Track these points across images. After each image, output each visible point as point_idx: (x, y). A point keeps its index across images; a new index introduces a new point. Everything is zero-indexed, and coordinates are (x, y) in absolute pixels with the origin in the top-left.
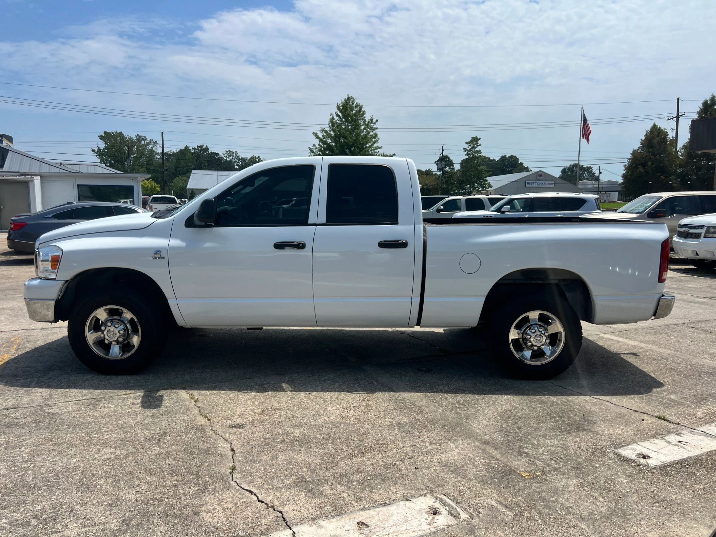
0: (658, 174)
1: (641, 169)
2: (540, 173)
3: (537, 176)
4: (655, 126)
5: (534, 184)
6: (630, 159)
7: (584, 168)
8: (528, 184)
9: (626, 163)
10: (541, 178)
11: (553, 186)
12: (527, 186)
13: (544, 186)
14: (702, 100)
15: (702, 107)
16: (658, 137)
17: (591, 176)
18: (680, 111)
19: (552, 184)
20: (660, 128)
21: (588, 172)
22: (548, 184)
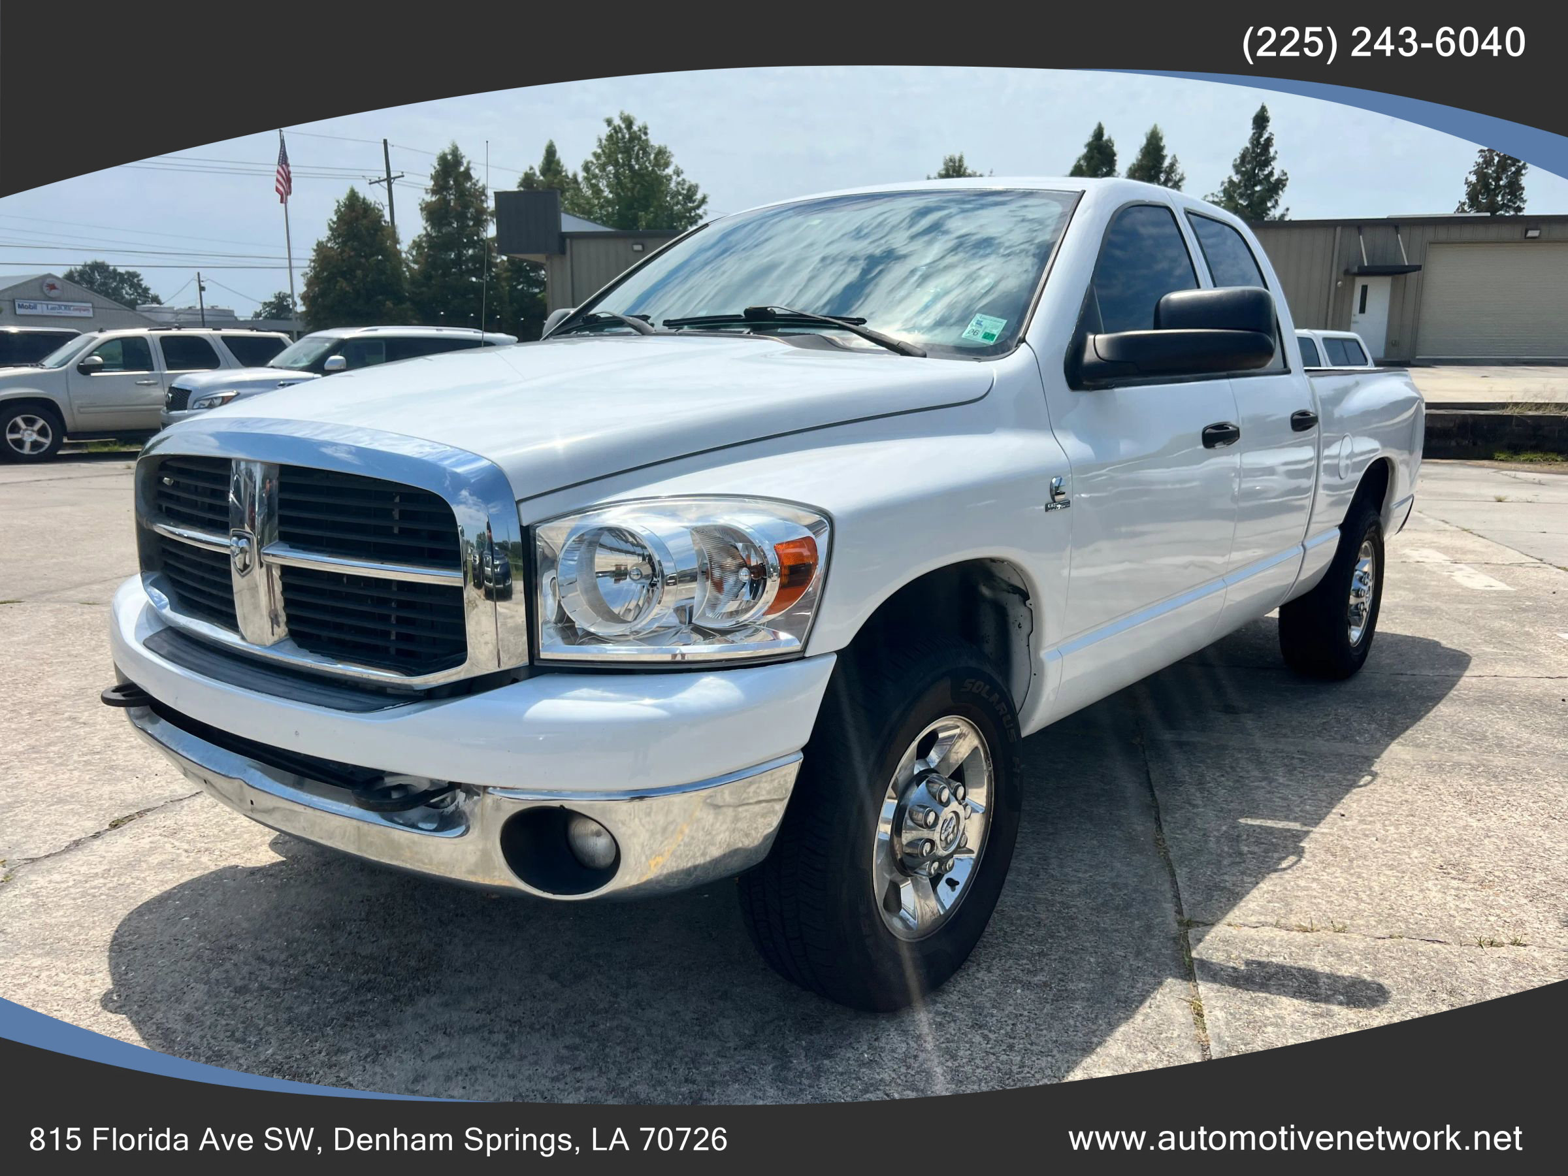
0: (380, 297)
1: (343, 284)
2: (49, 281)
3: (42, 288)
4: (353, 196)
5: (39, 306)
6: (314, 261)
7: (120, 274)
8: (21, 307)
9: (308, 270)
10: (54, 293)
11: (90, 314)
12: (19, 311)
13: (64, 313)
14: (438, 152)
15: (438, 167)
16: (365, 217)
17: (139, 294)
18: (392, 169)
19: (86, 310)
20: (364, 199)
21: (132, 286)
22: (79, 309)
